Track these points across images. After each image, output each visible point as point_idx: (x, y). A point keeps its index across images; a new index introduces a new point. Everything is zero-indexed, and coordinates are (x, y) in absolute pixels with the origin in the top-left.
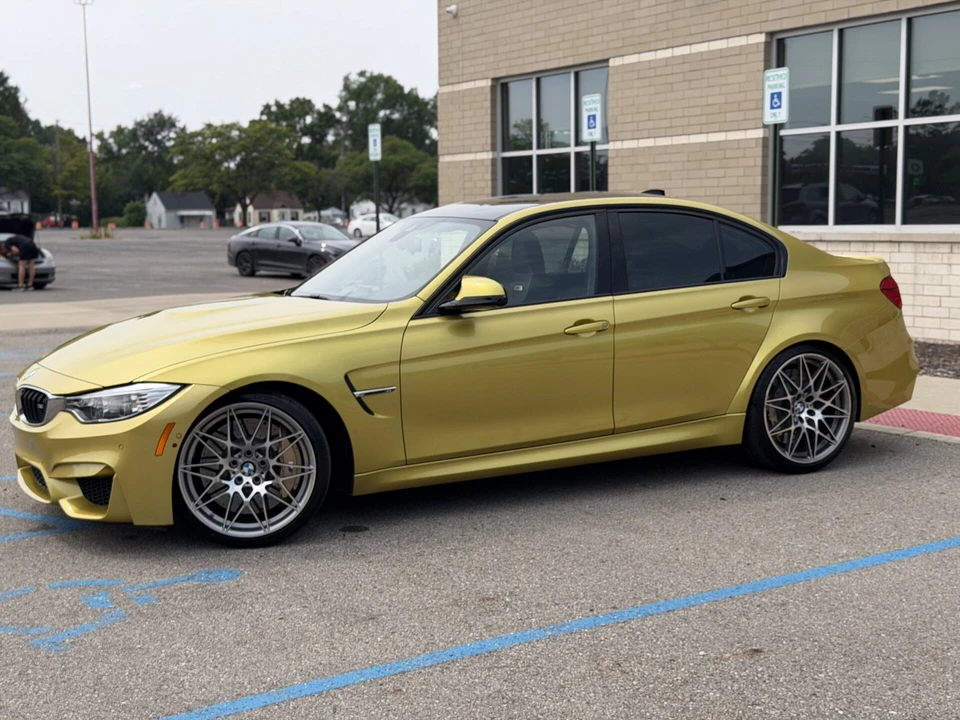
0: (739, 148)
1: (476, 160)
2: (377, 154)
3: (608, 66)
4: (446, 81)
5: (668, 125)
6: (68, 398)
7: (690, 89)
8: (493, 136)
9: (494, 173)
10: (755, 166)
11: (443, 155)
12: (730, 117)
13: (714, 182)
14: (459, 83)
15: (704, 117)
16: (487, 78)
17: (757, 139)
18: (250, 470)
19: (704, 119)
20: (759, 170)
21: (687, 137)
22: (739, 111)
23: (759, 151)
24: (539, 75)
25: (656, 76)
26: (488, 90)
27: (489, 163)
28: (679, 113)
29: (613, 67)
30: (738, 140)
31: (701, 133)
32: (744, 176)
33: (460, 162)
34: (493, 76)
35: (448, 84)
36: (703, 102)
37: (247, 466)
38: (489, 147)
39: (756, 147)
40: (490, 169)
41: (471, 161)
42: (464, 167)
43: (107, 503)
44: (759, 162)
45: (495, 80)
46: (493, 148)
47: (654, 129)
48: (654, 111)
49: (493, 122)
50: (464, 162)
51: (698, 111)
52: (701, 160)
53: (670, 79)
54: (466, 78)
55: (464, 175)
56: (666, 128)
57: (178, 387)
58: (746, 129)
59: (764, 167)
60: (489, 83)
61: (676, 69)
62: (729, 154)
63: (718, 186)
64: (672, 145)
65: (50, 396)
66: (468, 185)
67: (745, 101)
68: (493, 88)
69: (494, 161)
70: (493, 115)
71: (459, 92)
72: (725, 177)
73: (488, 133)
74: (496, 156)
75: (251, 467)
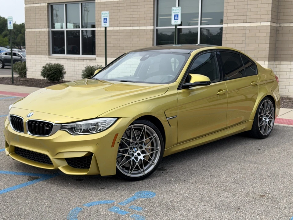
0: (144, 32)
1: (41, 31)
2: (11, 27)
3: (95, 2)
4: (28, 3)
5: (119, 23)
6: (62, 125)
7: (126, 12)
8: (48, 23)
9: (49, 36)
10: (150, 38)
11: (27, 28)
12: (141, 22)
13: (136, 42)
14: (33, 4)
15: (132, 21)
16: (46, 3)
17: (151, 29)
18: (135, 150)
19: (131, 22)
20: (152, 39)
21: (119, 27)
22: (144, 20)
23: (152, 33)
24: (66, 3)
25: (113, 7)
26: (46, 7)
27: (47, 32)
28: (123, 19)
29: (97, 2)
30: (144, 29)
31: (130, 26)
32: (146, 41)
33: (34, 31)
34: (48, 2)
35: (29, 4)
36: (131, 16)
37: (135, 149)
38: (47, 27)
39: (150, 32)
40: (47, 34)
41: (39, 31)
42: (36, 33)
43: (89, 168)
44: (152, 37)
45: (49, 4)
46: (48, 27)
47: (113, 24)
48: (113, 18)
49: (48, 18)
50: (36, 31)
51: (129, 19)
52: (130, 35)
53: (119, 8)
54: (36, 2)
55: (36, 36)
56: (118, 24)
57: (116, 119)
58: (147, 26)
59: (153, 38)
60: (47, 4)
61: (121, 5)
62: (141, 34)
63: (137, 44)
64: (120, 30)
65: (54, 124)
66: (38, 39)
67: (147, 17)
68: (48, 6)
69: (49, 32)
70: (48, 16)
71: (34, 7)
72: (139, 41)
73: (47, 22)
74: (49, 30)
75: (136, 149)
